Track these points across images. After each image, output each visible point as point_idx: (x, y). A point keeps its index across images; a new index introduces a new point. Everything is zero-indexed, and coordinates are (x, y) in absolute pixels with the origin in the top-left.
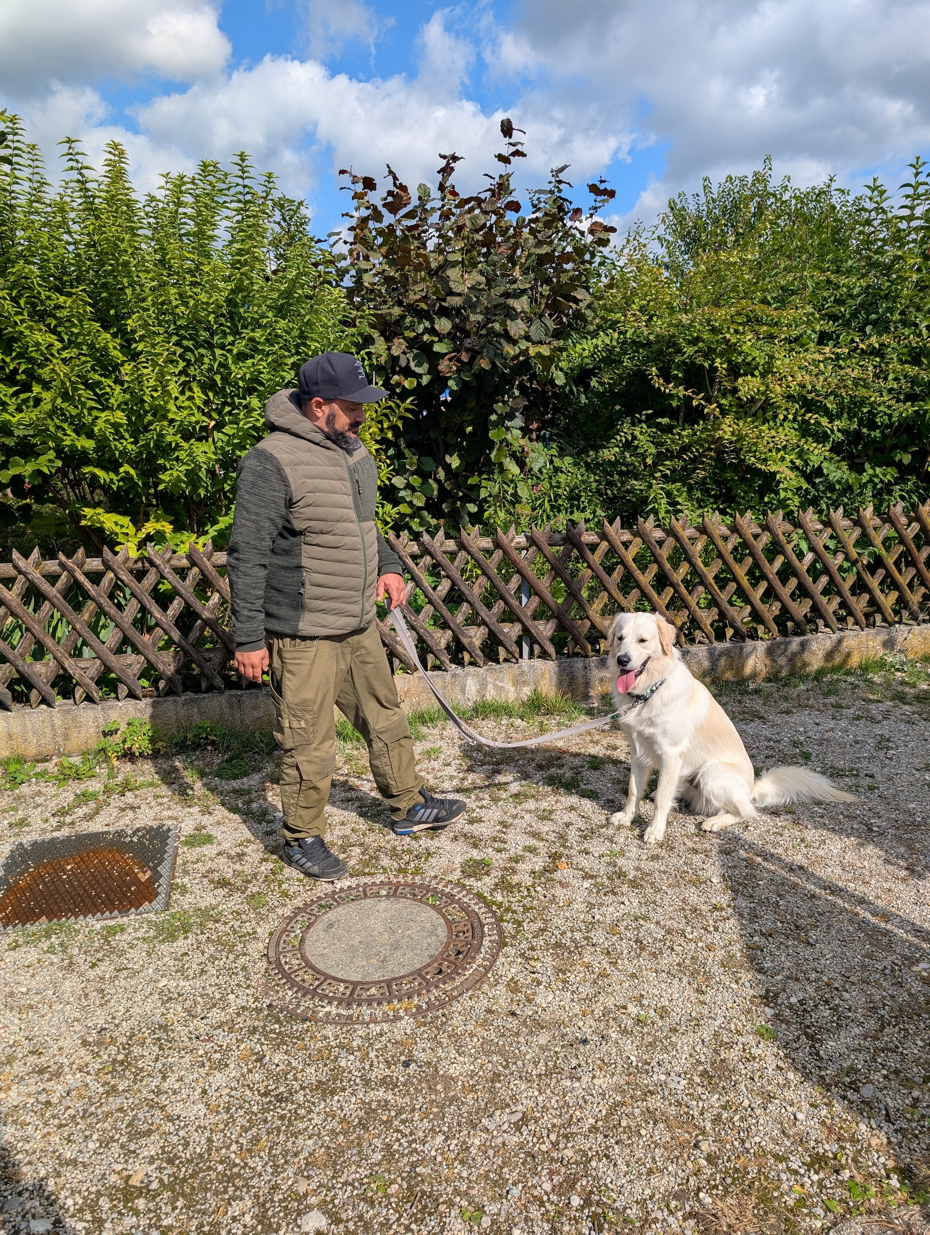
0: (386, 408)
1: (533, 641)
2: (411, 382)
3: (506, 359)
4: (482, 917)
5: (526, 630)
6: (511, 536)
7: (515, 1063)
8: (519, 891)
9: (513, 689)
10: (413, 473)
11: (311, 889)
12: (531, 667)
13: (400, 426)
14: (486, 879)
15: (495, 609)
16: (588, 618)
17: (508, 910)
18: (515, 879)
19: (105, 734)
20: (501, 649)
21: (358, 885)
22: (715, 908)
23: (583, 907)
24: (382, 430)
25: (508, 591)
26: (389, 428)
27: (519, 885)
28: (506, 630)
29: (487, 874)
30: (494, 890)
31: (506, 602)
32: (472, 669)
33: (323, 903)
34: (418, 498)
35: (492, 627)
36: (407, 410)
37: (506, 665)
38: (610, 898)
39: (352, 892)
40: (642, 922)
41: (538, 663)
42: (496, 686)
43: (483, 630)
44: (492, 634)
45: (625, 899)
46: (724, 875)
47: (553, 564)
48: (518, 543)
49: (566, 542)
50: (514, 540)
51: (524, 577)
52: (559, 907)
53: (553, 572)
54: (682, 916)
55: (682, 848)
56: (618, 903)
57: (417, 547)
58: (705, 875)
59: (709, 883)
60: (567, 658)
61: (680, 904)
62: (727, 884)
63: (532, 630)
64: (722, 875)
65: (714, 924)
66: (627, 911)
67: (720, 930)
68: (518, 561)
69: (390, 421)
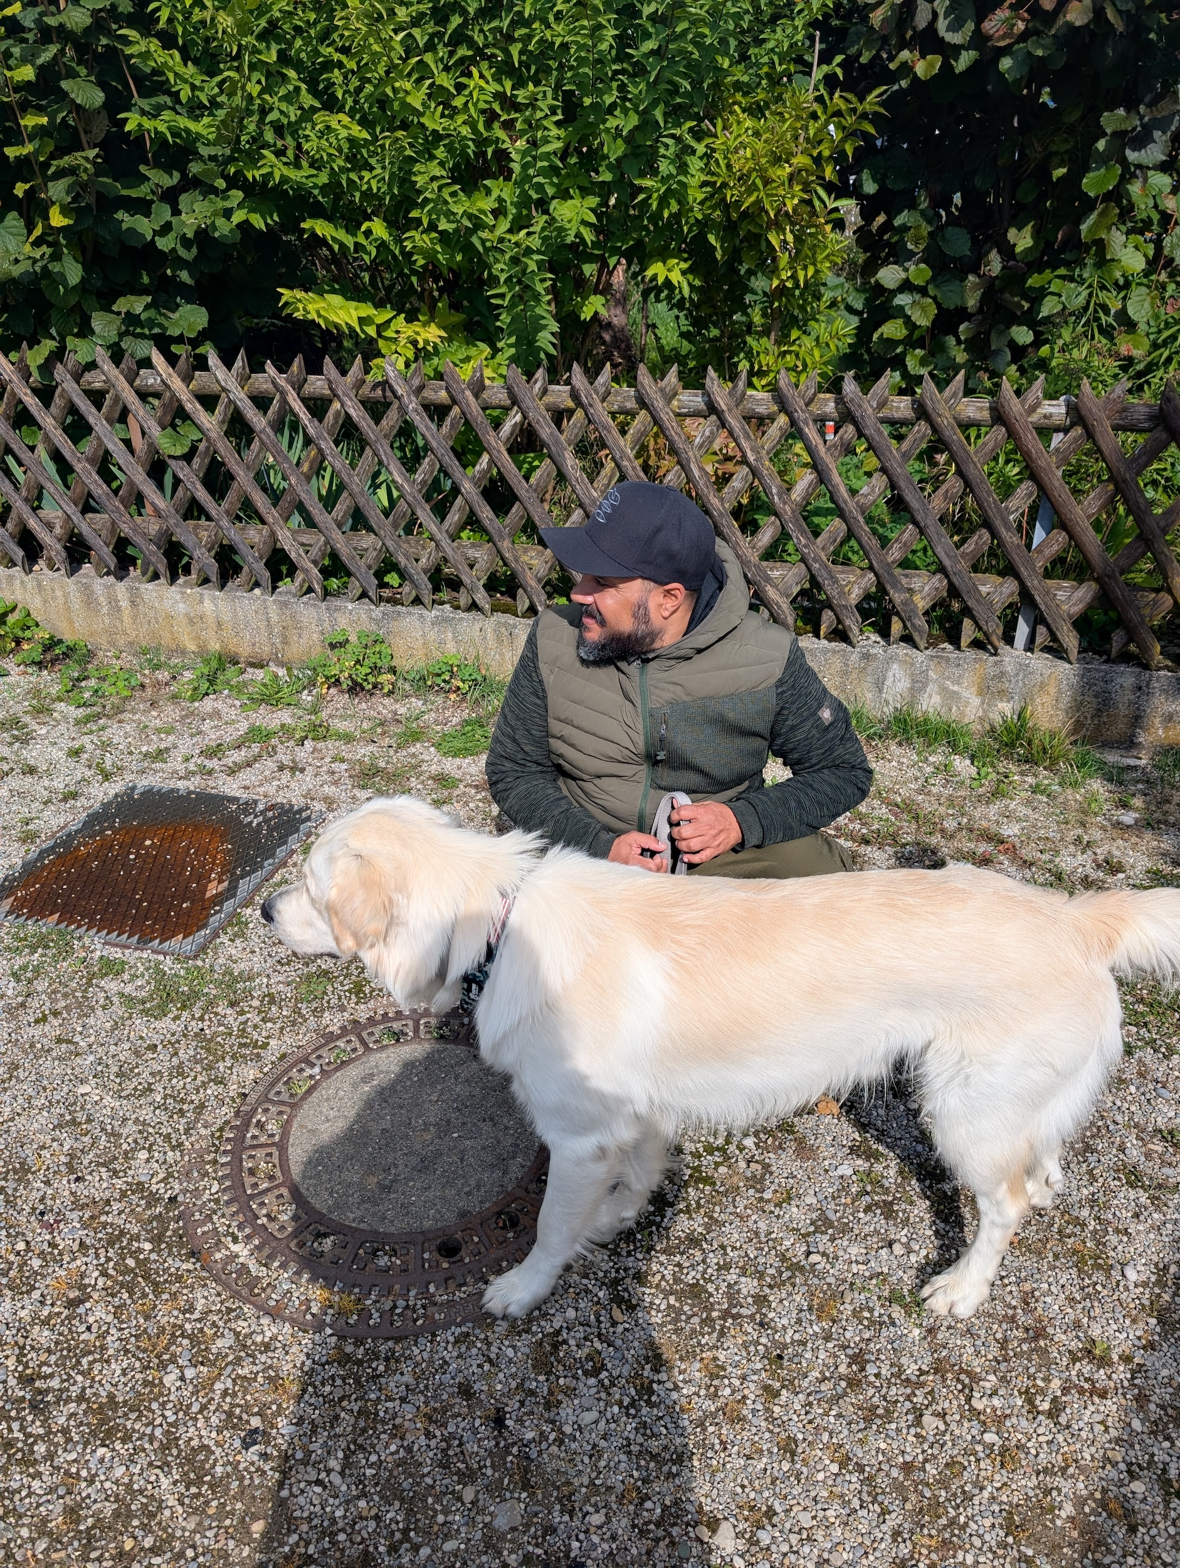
1: (1038, 619)
2: (932, 65)
6: (1031, 401)
9: (976, 701)
10: (920, 260)
12: (1022, 667)
13: (850, 151)
15: (970, 546)
16: (1170, 591)
19: (333, 646)
20: (967, 623)
23: (805, 1219)
24: (818, 161)
25: (1003, 513)
26: (831, 157)
28: (984, 589)
31: (994, 534)
32: (902, 650)
33: (397, 1026)
34: (924, 309)
35: (954, 579)
36: (866, 116)
37: (971, 654)
39: (452, 1021)
41: (1039, 662)
42: (944, 690)
43: (938, 582)
44: (954, 591)
46: (1166, 1268)
47: (1114, 469)
48: (1045, 417)
49: (1156, 426)
50: (1039, 410)
51: (1043, 490)
52: (761, 1199)
53: (1111, 487)
54: (999, 1336)
55: (1110, 1158)
56: (883, 1240)
57: (832, 404)
58: (1120, 1248)
59: (1115, 1274)
60: (1106, 662)
61: (1014, 1303)
62: (1159, 1296)
63: (1037, 598)
64: (1161, 1266)
65: (1059, 1393)
66: (885, 1270)
67: (1063, 1419)
68: (1034, 455)
69: (833, 141)
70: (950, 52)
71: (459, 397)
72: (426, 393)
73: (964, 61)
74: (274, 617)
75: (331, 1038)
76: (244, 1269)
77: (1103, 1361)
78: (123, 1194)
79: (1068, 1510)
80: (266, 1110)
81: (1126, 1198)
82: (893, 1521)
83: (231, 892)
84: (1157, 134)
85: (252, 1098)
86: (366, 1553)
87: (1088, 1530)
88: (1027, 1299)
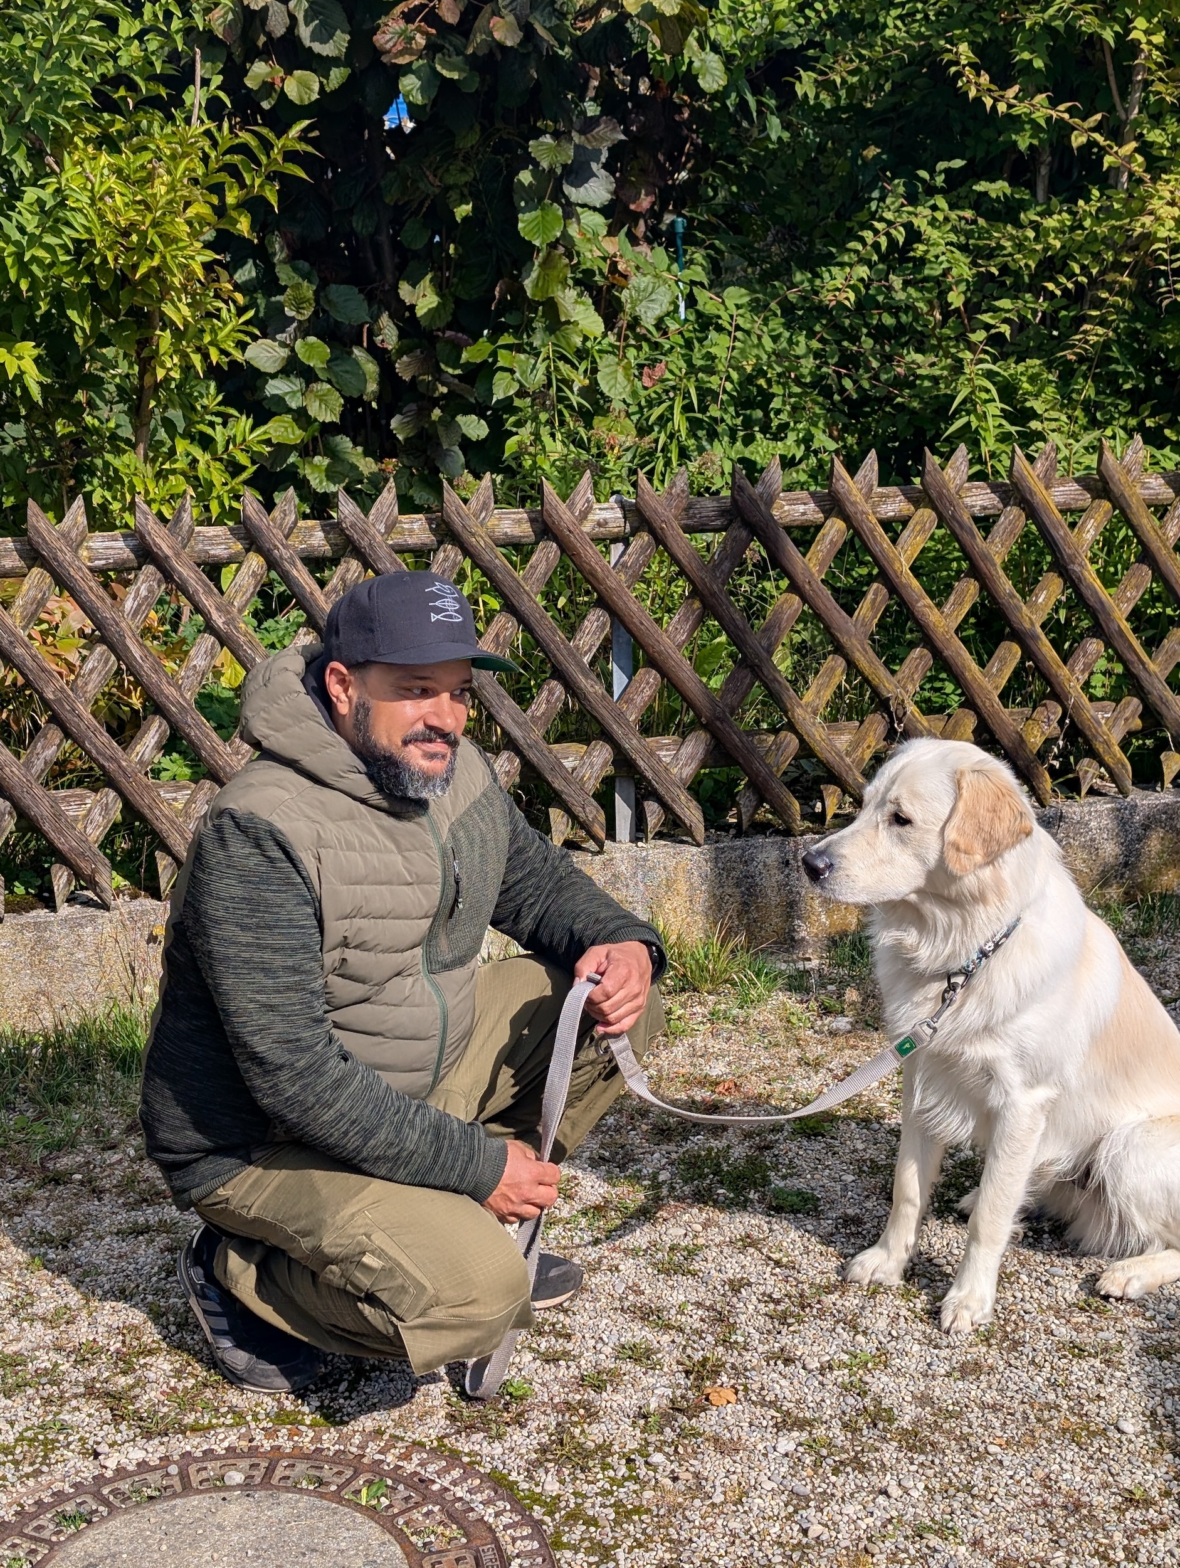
0: (232, 150)
1: (642, 791)
2: (303, 83)
3: (563, 16)
4: (505, 1538)
5: (623, 762)
6: (580, 506)
8: (605, 1467)
10: (304, 331)
11: (38, 1473)
12: (640, 863)
13: (273, 200)
14: (516, 1436)
15: (539, 707)
16: (791, 727)
17: (573, 1517)
18: (595, 1434)
20: (555, 815)
21: (166, 1459)
22: (1130, 1500)
23: (776, 1505)
24: (220, 210)
25: (575, 654)
26: (241, 205)
27: (605, 1449)
28: (568, 764)
29: (519, 1421)
30: (538, 1464)
31: (570, 687)
33: (69, 1508)
34: (322, 399)
35: (532, 756)
36: (290, 156)
38: (850, 1480)
39: (150, 1477)
40: (934, 1541)
41: (657, 851)
43: (507, 763)
44: (531, 773)
45: (889, 1481)
46: (1153, 1413)
47: (697, 581)
48: (599, 524)
49: (731, 522)
50: (590, 517)
51: (617, 617)
52: (713, 1505)
53: (697, 604)
54: (1042, 1522)
55: (1043, 1343)
56: (871, 1492)
57: (321, 534)
58: (1102, 1412)
59: (1113, 1434)
60: (736, 836)
61: (1037, 1491)
62: (1161, 1436)
63: (641, 763)
64: (1148, 1413)
65: (1126, 1542)
66: (894, 1514)
67: (1143, 1558)
68: (600, 574)
69: (242, 185)
77: (1148, 1503)
81: (1081, 1371)
84: (594, 167)
88: (1046, 1483)
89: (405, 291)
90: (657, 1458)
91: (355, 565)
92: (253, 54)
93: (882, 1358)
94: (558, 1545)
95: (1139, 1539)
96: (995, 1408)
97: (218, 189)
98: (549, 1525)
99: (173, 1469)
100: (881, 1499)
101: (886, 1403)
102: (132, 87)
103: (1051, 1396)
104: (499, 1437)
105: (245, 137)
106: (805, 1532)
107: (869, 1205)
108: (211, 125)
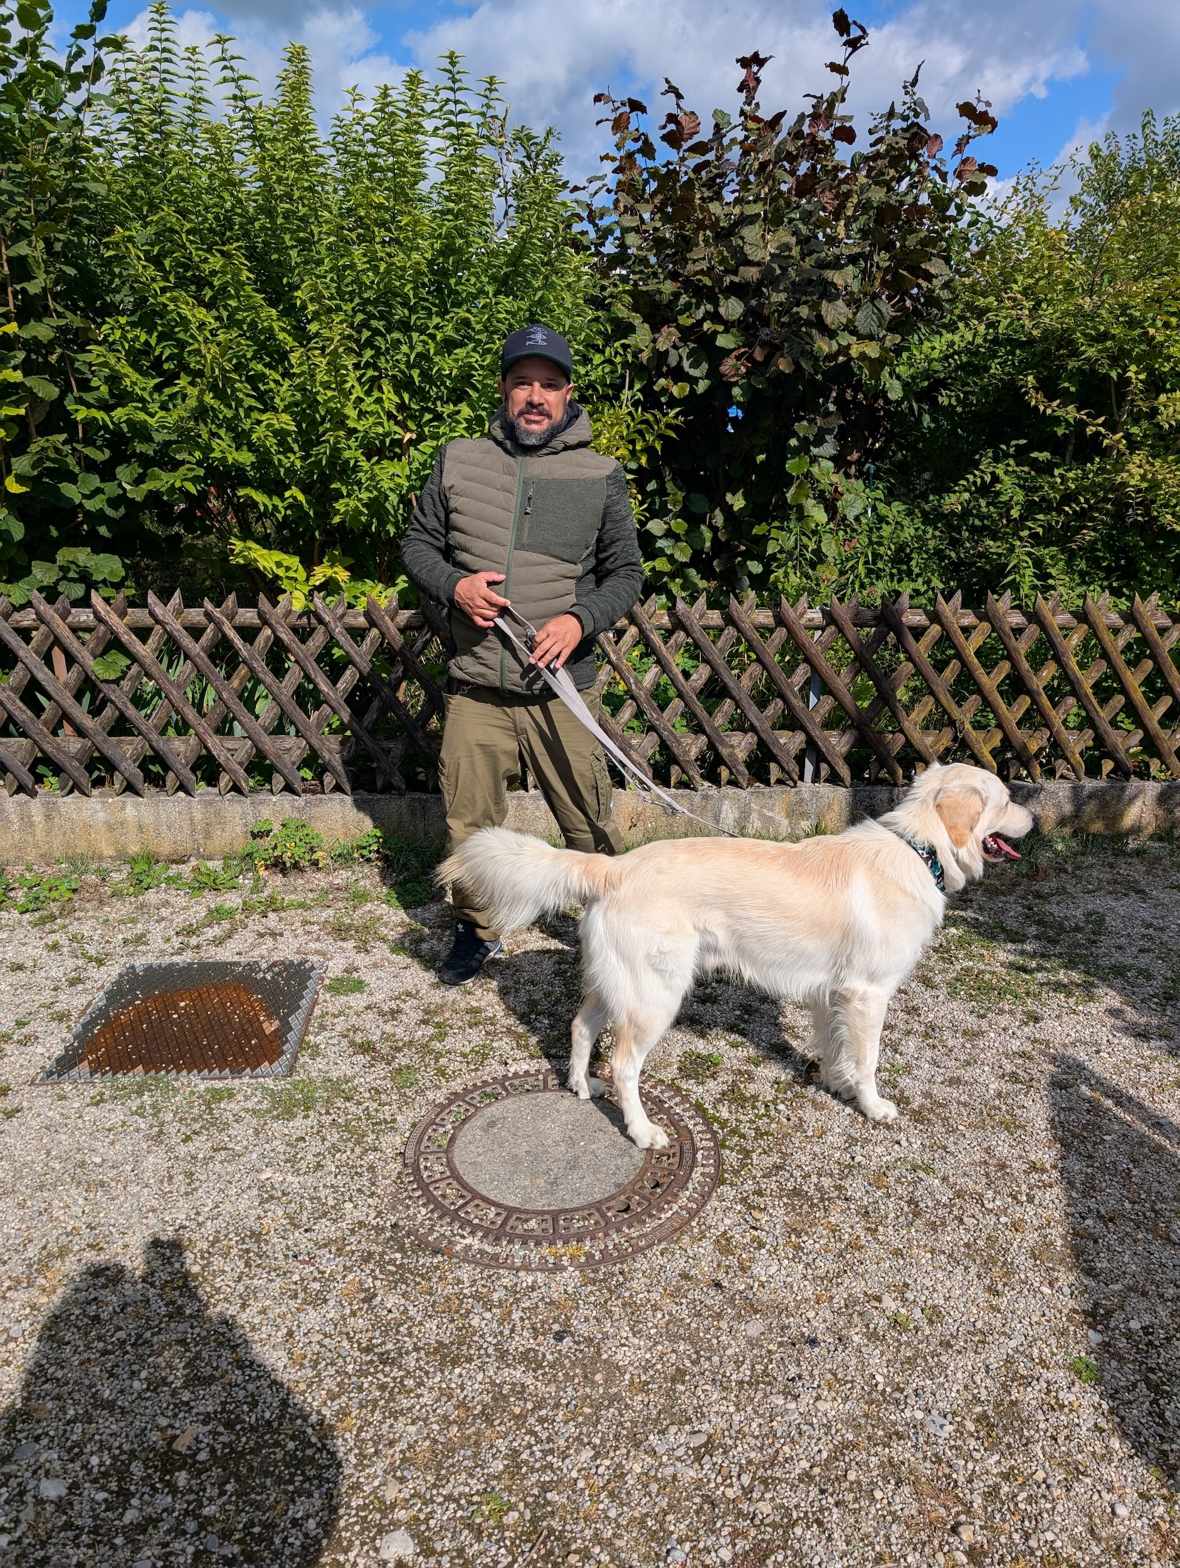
0: (641, 422)
1: (820, 758)
2: (682, 389)
3: (816, 359)
4: (697, 1138)
5: (811, 742)
6: (800, 610)
7: (709, 1359)
8: (754, 1107)
9: (785, 822)
10: (677, 516)
11: (477, 1070)
12: (816, 794)
13: (659, 448)
14: (711, 1084)
15: (770, 711)
16: (902, 731)
17: (734, 1132)
18: (751, 1089)
19: (255, 836)
20: (773, 766)
21: (538, 1071)
22: (1033, 1167)
23: (840, 1141)
24: (633, 453)
25: (790, 686)
26: (643, 451)
27: (755, 1098)
28: (782, 741)
29: (714, 1076)
30: (719, 1101)
31: (787, 703)
32: (731, 790)
33: (488, 1090)
34: (682, 550)
35: (763, 736)
36: (669, 426)
37: (778, 788)
39: (529, 1079)
40: (922, 1174)
41: (824, 789)
42: (762, 816)
43: (750, 739)
44: (762, 744)
45: (902, 1137)
46: (1053, 1120)
47: (859, 652)
48: (810, 620)
49: (880, 622)
50: (805, 616)
51: (814, 668)
52: (807, 1136)
53: (858, 664)
54: (983, 1172)
57: (668, 618)
60: (867, 784)
62: (1055, 1133)
63: (820, 743)
64: (1050, 1119)
65: (1028, 1191)
66: (902, 1156)
67: (1036, 1202)
68: (808, 646)
69: (645, 440)
70: (693, 381)
71: (379, 622)
72: (347, 620)
73: (702, 387)
74: (198, 816)
75: (443, 1107)
76: (481, 1252)
77: (1043, 1170)
78: (353, 1231)
79: (1059, 1242)
80: (426, 1159)
82: (973, 1270)
83: (286, 1027)
84: (828, 437)
85: (410, 1153)
86: (678, 1369)
87: (1073, 1248)
89: (729, 497)
90: (781, 1107)
91: (682, 634)
92: (660, 375)
93: (908, 1069)
94: (724, 1146)
95: (1036, 1190)
96: (965, 1105)
97: (633, 442)
98: (720, 1136)
99: (541, 1077)
100: (896, 1147)
101: (906, 1094)
102: (595, 390)
103: (997, 1102)
104: (703, 1083)
105: (648, 416)
106: (853, 1158)
107: (913, 985)
108: (632, 409)
